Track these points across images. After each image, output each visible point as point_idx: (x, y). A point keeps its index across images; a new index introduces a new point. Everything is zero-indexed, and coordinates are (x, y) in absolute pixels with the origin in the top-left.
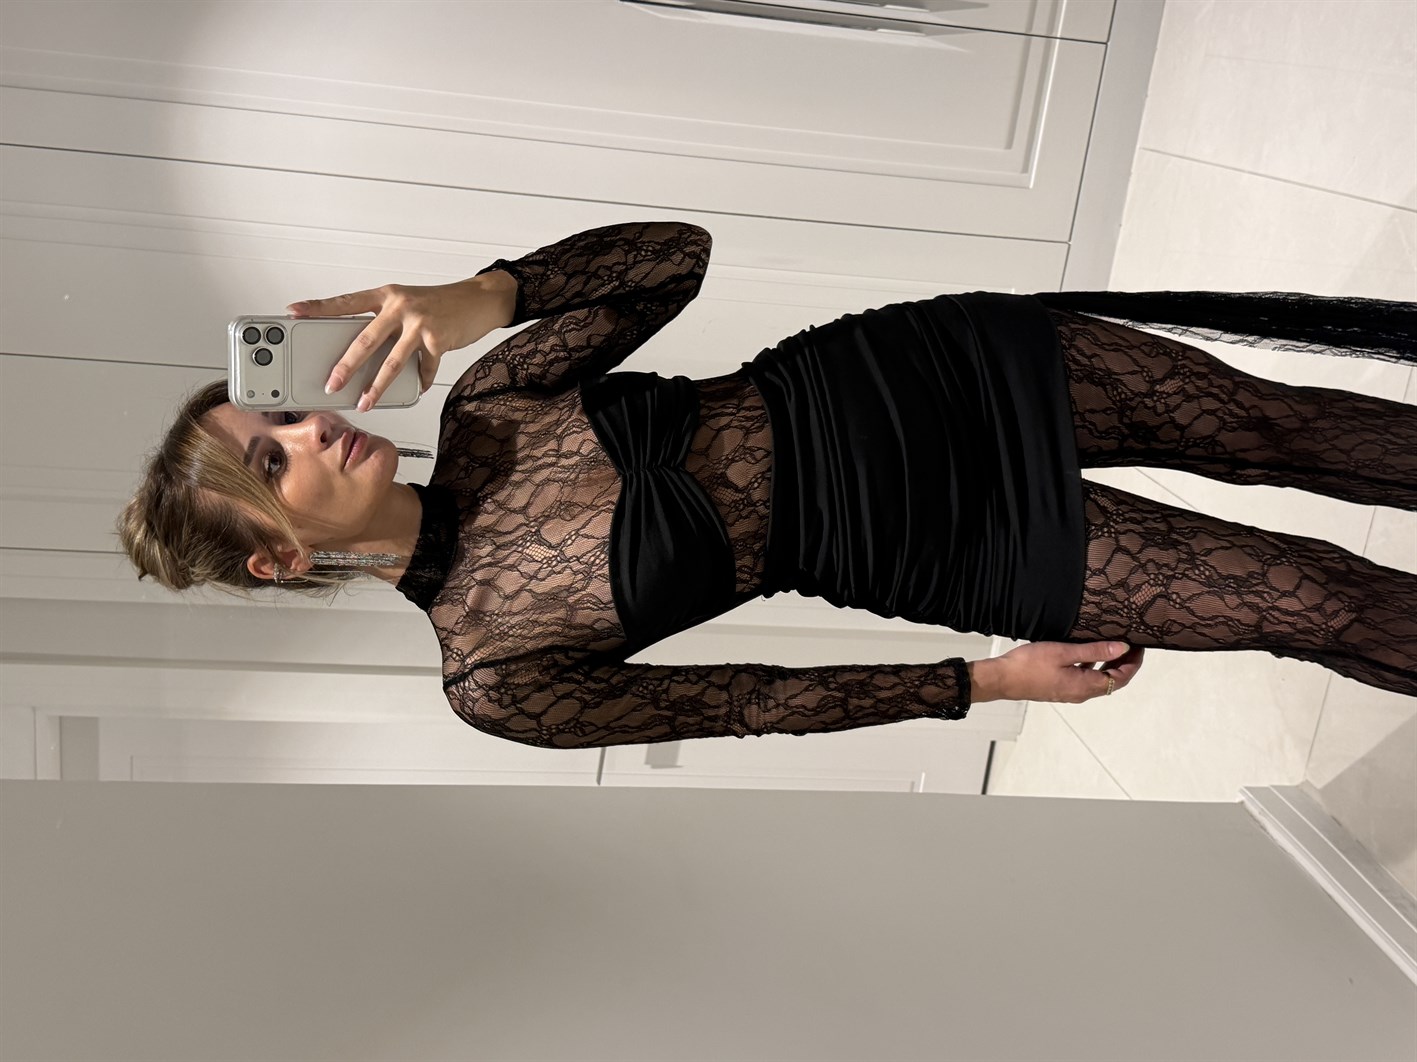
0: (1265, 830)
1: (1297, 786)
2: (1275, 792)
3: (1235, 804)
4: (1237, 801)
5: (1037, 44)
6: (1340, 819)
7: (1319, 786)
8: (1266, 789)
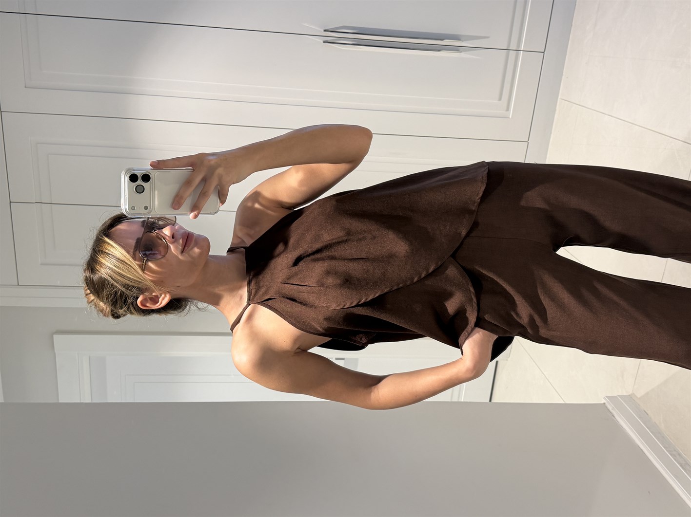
0: (614, 417)
1: (629, 395)
2: (618, 397)
3: (602, 404)
5: (512, 54)
6: (648, 412)
7: (639, 396)
8: (616, 397)
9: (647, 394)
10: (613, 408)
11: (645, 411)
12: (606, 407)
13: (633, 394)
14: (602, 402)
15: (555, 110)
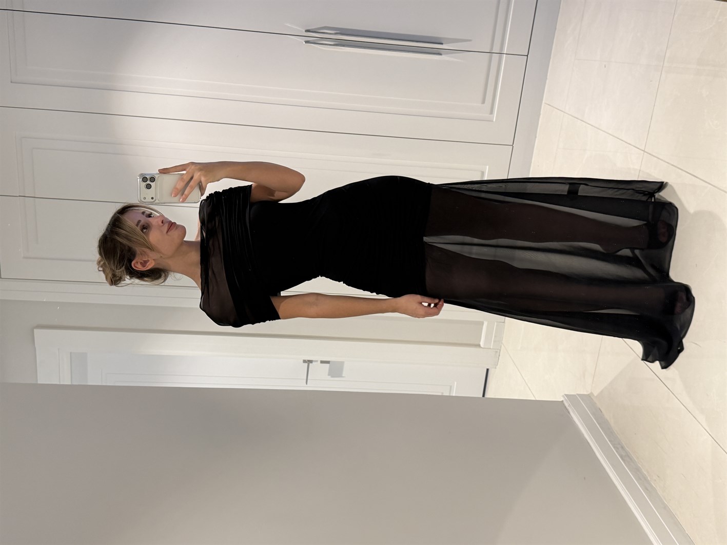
1: (589, 394)
2: (577, 396)
3: (560, 401)
4: (561, 400)
6: (602, 410)
8: (574, 395)
9: (602, 391)
10: (569, 405)
12: (564, 404)
13: (592, 393)
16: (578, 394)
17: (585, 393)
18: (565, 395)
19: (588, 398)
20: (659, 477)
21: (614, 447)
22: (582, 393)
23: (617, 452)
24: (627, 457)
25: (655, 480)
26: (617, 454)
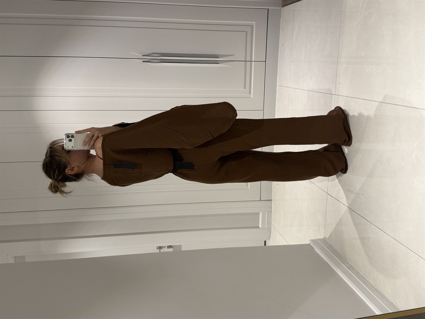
1: (323, 238)
5: (248, 63)
6: (332, 245)
7: (327, 237)
8: (316, 240)
9: (331, 234)
10: (313, 245)
11: (331, 245)
12: (311, 245)
13: (325, 237)
14: (309, 243)
15: (276, 92)
16: (318, 239)
17: (321, 238)
18: (311, 240)
19: (324, 240)
20: (370, 274)
21: (343, 263)
22: (319, 238)
23: (345, 265)
24: (350, 267)
25: (368, 276)
26: (345, 267)
